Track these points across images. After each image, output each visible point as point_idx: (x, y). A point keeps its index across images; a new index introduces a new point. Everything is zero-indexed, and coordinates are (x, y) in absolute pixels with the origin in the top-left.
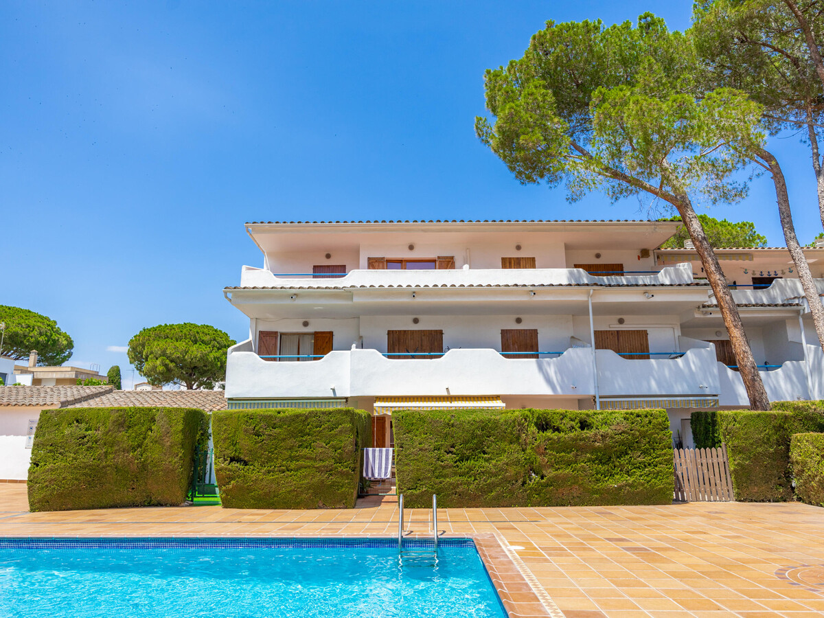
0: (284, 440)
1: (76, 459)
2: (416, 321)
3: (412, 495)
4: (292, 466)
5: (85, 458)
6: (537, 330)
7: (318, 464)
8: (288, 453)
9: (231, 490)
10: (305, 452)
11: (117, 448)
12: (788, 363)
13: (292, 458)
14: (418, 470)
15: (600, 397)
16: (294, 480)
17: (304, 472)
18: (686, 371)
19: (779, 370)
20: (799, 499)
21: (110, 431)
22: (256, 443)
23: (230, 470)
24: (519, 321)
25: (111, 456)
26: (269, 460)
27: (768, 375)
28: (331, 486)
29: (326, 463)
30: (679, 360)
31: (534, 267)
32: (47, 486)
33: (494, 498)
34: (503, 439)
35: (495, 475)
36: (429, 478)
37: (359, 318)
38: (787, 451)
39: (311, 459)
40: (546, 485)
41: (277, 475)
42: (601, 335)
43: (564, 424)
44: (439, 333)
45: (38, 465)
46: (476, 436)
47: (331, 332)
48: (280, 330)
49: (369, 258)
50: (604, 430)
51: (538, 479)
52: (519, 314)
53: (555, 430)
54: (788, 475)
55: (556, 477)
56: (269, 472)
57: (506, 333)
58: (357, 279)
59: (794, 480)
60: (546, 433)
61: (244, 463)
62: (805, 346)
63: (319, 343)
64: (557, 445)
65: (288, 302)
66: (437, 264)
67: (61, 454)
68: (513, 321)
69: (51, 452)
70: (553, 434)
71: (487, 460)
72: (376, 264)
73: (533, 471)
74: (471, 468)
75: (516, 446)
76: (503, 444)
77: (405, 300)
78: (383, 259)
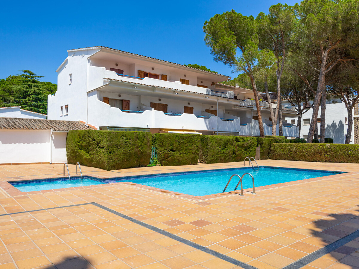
0: (185, 144)
1: (124, 150)
2: (160, 100)
3: (211, 160)
4: (187, 152)
5: (127, 150)
6: (193, 107)
8: (186, 148)
9: (168, 160)
11: (135, 146)
12: (248, 124)
13: (187, 149)
14: (213, 153)
15: (219, 132)
16: (187, 156)
17: (189, 154)
18: (234, 125)
19: (246, 126)
20: (270, 159)
21: (134, 140)
22: (178, 145)
23: (170, 154)
24: (189, 104)
25: (134, 149)
26: (181, 150)
27: (244, 127)
28: (195, 158)
29: (194, 151)
30: (233, 122)
31: (188, 84)
32: (115, 161)
33: (227, 160)
34: (230, 144)
35: (227, 154)
36: (215, 155)
37: (139, 96)
38: (270, 147)
39: (191, 150)
40: (236, 156)
41: (183, 155)
42: (207, 111)
43: (241, 140)
44: (166, 105)
45: (111, 153)
46: (225, 143)
47: (129, 101)
48: (110, 97)
49: (138, 70)
50: (248, 142)
51: (234, 155)
52: (189, 101)
53: (239, 142)
54: (269, 153)
55: (238, 154)
56: (181, 154)
57: (185, 107)
58: (147, 81)
59: (270, 155)
60: (238, 143)
61: (174, 151)
62: (252, 119)
63: (124, 104)
64: (239, 146)
65: (131, 89)
66: (160, 77)
67: (119, 148)
68: (187, 104)
69: (115, 148)
70: (239, 143)
71: (227, 150)
72: (141, 73)
73: (234, 153)
74: (223, 152)
75: (232, 146)
76: (230, 145)
77: (171, 94)
78: (143, 71)
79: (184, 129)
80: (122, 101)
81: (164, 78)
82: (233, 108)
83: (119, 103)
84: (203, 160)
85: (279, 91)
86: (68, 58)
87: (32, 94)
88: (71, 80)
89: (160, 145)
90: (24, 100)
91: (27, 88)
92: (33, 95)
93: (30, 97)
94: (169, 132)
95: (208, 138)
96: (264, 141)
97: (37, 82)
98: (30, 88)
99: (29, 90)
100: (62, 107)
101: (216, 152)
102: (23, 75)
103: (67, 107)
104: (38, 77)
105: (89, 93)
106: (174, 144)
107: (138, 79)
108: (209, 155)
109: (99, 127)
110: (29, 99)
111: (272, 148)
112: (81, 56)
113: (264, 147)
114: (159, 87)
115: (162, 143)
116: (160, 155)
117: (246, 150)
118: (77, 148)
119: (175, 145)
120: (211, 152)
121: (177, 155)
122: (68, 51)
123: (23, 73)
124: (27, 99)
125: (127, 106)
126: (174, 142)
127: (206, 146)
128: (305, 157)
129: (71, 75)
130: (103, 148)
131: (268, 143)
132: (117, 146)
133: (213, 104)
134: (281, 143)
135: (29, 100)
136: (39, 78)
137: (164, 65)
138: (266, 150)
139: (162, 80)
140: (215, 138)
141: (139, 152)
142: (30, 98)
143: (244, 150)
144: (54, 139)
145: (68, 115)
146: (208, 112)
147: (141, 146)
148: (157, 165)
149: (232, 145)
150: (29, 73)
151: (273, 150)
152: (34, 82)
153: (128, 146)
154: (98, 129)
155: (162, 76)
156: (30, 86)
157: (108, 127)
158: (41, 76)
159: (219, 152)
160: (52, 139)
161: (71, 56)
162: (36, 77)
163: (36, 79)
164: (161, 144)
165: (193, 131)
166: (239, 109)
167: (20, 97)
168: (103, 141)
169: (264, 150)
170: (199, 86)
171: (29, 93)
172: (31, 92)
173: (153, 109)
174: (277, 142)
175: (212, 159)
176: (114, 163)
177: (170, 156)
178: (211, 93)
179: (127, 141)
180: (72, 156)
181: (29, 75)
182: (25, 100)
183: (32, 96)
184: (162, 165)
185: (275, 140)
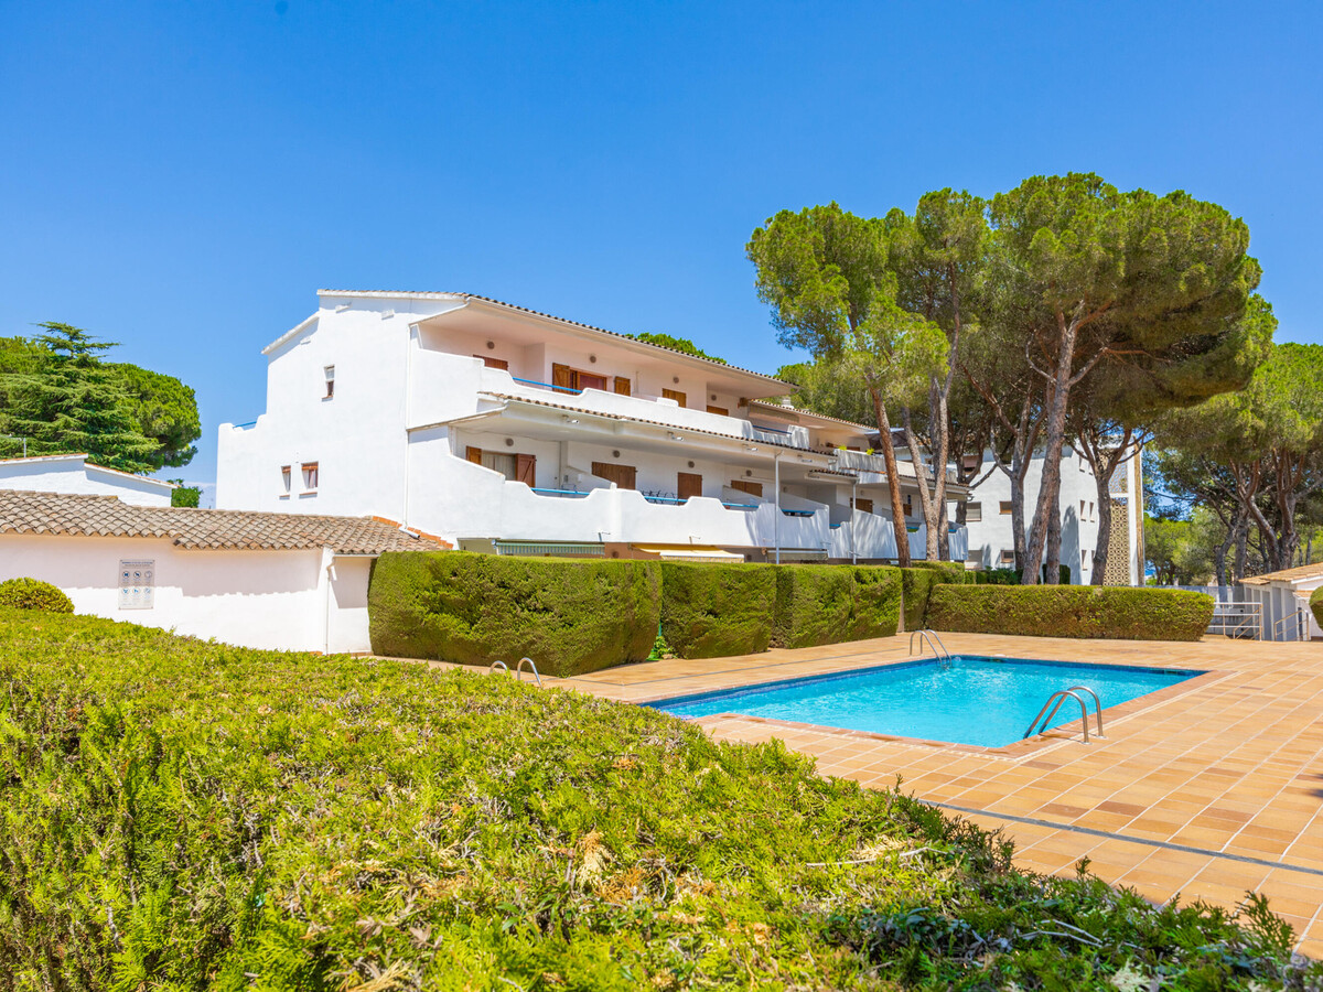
0: (744, 593)
1: (602, 617)
2: (616, 454)
3: (799, 637)
4: (746, 617)
5: (610, 616)
6: (700, 474)
7: (760, 614)
8: (745, 605)
9: (701, 642)
10: (754, 603)
11: (627, 604)
12: (845, 523)
13: (747, 609)
14: (804, 617)
15: (780, 549)
16: (748, 629)
17: (753, 621)
18: (815, 528)
19: (841, 528)
20: (928, 629)
21: (625, 586)
22: (728, 596)
23: (706, 623)
24: (691, 465)
25: (624, 612)
26: (734, 611)
27: (836, 532)
29: (762, 613)
30: (812, 519)
32: (580, 648)
33: (834, 637)
34: (844, 589)
35: (837, 618)
36: (809, 623)
37: (562, 444)
38: (929, 596)
39: (756, 609)
40: (854, 625)
41: (737, 625)
42: (736, 485)
43: (868, 578)
44: (633, 470)
45: (571, 625)
46: (833, 589)
47: (533, 457)
48: (483, 448)
49: (554, 364)
50: (883, 583)
51: (852, 621)
52: (692, 457)
53: (863, 582)
54: (925, 613)
55: (861, 619)
56: (732, 622)
57: (681, 476)
58: (592, 400)
59: (929, 617)
60: (859, 585)
61: (716, 615)
62: (855, 510)
63: (522, 468)
64: (865, 595)
65: (556, 424)
66: (611, 384)
67: (591, 612)
68: (686, 465)
69: (582, 609)
70: (864, 586)
71: (835, 607)
72: (560, 373)
73: (851, 615)
74: (828, 614)
75: (848, 596)
76: (843, 594)
77: (662, 439)
78: (568, 367)
79: (695, 542)
80: (515, 457)
81: (623, 387)
82: (806, 477)
83: (504, 462)
84: (775, 639)
85: (946, 434)
86: (317, 314)
87: (78, 406)
88: (331, 385)
89: (675, 598)
90: (48, 425)
91: (60, 384)
92: (81, 410)
93: (73, 416)
94: (663, 553)
95: (791, 573)
96: (916, 579)
97: (97, 366)
98: (73, 384)
99: (69, 391)
100: (286, 470)
101: (811, 614)
102: (48, 340)
103: (311, 469)
104: (101, 347)
105: (416, 434)
106: (719, 596)
107: (554, 390)
108: (794, 623)
109: (458, 539)
110: (66, 421)
111: (935, 599)
112: (378, 315)
113: (917, 596)
114: (633, 419)
115: (686, 592)
116: (677, 628)
117: (878, 606)
118: (419, 608)
119: (721, 596)
120: (799, 615)
121: (724, 626)
122: (319, 292)
123: (44, 332)
124: (56, 423)
125: (530, 472)
126: (718, 590)
127: (785, 598)
128: (1034, 623)
129: (330, 370)
130: (546, 610)
131: (925, 585)
132: (587, 606)
133: (751, 465)
134: (956, 582)
135: (67, 425)
136: (104, 352)
137: (629, 349)
138: (920, 603)
139: (615, 392)
140: (809, 575)
141: (633, 619)
142: (69, 419)
143: (874, 605)
144: (335, 578)
145: (314, 494)
146: (739, 489)
147: (638, 602)
148: (665, 656)
149: (848, 592)
150: (69, 333)
151: (938, 604)
152: (84, 363)
153: (612, 604)
154: (456, 547)
155: (615, 381)
156: (73, 378)
157: (497, 540)
158: (112, 344)
159: (818, 613)
160: (330, 578)
161: (335, 311)
162: (93, 346)
163: (94, 354)
164: (681, 595)
165: (713, 548)
166: (823, 479)
167: (28, 416)
168: (544, 590)
169: (915, 603)
170: (710, 409)
171: (66, 402)
172: (75, 400)
173: (614, 484)
174: (947, 581)
175: (801, 635)
176: (579, 655)
177: (706, 630)
178: (755, 435)
179: (610, 588)
180: (398, 631)
181: (65, 338)
182: (51, 425)
183: (78, 412)
184: (681, 656)
185: (943, 574)
